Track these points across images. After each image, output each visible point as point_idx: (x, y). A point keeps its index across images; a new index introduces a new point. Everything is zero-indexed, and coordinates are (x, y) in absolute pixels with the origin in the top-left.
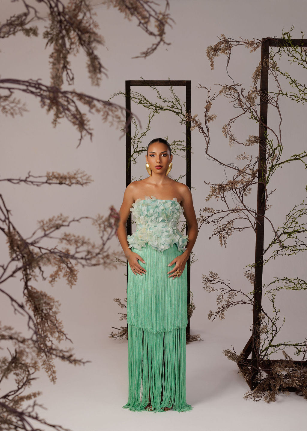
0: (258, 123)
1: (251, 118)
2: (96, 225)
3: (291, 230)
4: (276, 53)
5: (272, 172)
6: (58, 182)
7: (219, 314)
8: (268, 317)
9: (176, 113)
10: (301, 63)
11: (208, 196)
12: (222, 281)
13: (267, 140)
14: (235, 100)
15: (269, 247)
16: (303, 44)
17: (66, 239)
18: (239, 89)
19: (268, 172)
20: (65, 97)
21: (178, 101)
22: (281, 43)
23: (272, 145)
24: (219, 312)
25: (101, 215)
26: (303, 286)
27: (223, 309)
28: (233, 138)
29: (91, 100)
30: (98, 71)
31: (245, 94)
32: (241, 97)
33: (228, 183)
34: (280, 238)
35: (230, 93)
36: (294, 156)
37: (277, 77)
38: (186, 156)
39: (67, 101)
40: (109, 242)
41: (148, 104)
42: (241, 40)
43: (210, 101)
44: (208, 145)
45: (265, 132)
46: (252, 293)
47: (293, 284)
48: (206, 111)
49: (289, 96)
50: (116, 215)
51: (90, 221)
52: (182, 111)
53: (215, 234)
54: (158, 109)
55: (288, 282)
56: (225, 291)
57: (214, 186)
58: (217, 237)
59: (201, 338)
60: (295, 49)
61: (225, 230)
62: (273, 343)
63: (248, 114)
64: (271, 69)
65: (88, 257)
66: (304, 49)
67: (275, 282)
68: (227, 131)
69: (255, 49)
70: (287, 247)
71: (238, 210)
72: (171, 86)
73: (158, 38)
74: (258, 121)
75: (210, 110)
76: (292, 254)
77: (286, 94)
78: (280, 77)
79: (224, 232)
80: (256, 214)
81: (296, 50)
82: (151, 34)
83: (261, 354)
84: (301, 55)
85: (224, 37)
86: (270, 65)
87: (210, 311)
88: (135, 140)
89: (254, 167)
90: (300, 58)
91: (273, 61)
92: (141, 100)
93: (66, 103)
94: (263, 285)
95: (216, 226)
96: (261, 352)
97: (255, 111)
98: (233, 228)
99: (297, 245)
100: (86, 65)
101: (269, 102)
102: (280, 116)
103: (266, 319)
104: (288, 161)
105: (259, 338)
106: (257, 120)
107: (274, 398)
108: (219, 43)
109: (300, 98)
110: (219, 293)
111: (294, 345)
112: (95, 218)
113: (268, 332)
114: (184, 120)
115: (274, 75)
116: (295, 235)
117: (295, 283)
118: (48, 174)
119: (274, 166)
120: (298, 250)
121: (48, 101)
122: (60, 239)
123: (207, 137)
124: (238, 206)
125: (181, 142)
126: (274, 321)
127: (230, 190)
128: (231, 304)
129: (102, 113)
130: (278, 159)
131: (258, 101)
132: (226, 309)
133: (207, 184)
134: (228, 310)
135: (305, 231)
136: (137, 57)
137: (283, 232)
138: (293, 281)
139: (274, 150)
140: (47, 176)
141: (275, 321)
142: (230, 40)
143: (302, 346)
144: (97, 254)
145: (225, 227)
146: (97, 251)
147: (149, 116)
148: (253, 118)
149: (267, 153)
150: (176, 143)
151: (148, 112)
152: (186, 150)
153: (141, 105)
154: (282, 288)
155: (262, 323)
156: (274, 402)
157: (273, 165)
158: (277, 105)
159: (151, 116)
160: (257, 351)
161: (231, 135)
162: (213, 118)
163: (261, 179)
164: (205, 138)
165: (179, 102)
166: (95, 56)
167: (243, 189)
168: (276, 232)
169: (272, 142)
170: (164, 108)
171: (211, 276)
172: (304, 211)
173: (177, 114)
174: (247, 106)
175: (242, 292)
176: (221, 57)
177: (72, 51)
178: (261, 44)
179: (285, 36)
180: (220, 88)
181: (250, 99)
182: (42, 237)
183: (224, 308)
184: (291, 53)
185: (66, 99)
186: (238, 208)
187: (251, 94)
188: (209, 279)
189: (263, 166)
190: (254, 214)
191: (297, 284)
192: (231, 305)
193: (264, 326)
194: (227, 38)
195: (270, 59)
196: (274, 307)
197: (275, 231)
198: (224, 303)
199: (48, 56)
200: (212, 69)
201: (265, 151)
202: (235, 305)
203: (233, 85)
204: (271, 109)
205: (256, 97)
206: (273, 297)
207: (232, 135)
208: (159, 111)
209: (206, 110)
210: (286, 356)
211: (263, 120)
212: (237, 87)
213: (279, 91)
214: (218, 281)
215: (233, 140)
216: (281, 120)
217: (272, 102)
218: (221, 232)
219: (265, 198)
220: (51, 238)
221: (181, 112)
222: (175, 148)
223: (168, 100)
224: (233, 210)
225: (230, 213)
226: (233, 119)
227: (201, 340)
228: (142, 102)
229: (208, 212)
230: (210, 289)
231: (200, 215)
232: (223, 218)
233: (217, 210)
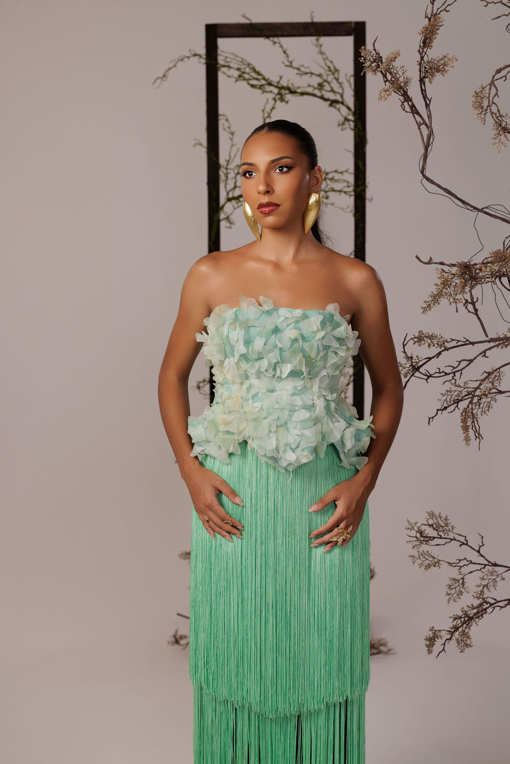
7: (457, 634)
9: (329, 103)
11: (430, 299)
12: (462, 539)
21: (333, 74)
24: (456, 628)
27: (468, 619)
28: (504, 124)
33: (490, 260)
38: (353, 209)
41: (259, 81)
43: (436, 15)
44: (426, 148)
48: (424, 46)
52: (344, 96)
53: (446, 408)
54: (284, 91)
56: (472, 567)
57: (446, 268)
58: (454, 417)
59: (390, 645)
68: (485, 103)
72: (316, 37)
75: (435, 43)
87: (432, 629)
88: (229, 171)
92: (243, 70)
95: (448, 386)
98: (496, 391)
110: (454, 573)
114: (349, 120)
123: (426, 125)
125: (341, 173)
127: (495, 279)
128: (491, 605)
132: (477, 620)
133: (425, 263)
134: (481, 622)
145: (477, 388)
150: (330, 176)
151: (261, 99)
152: (353, 193)
161: (498, 115)
162: (445, 65)
164: (419, 128)
165: (336, 75)
170: (299, 90)
171: (432, 525)
173: (331, 105)
183: (469, 617)
188: (426, 532)
192: (489, 610)
198: (468, 600)
202: (502, 607)
207: (501, 116)
208: (288, 97)
209: (424, 43)
214: (452, 540)
215: (506, 129)
221: (340, 100)
222: (327, 189)
223: (307, 70)
224: (499, 339)
225: (490, 349)
226: (503, 69)
227: (389, 650)
228: (247, 76)
229: (427, 344)
230: (427, 562)
231: (405, 352)
232: (471, 361)
233: (453, 340)
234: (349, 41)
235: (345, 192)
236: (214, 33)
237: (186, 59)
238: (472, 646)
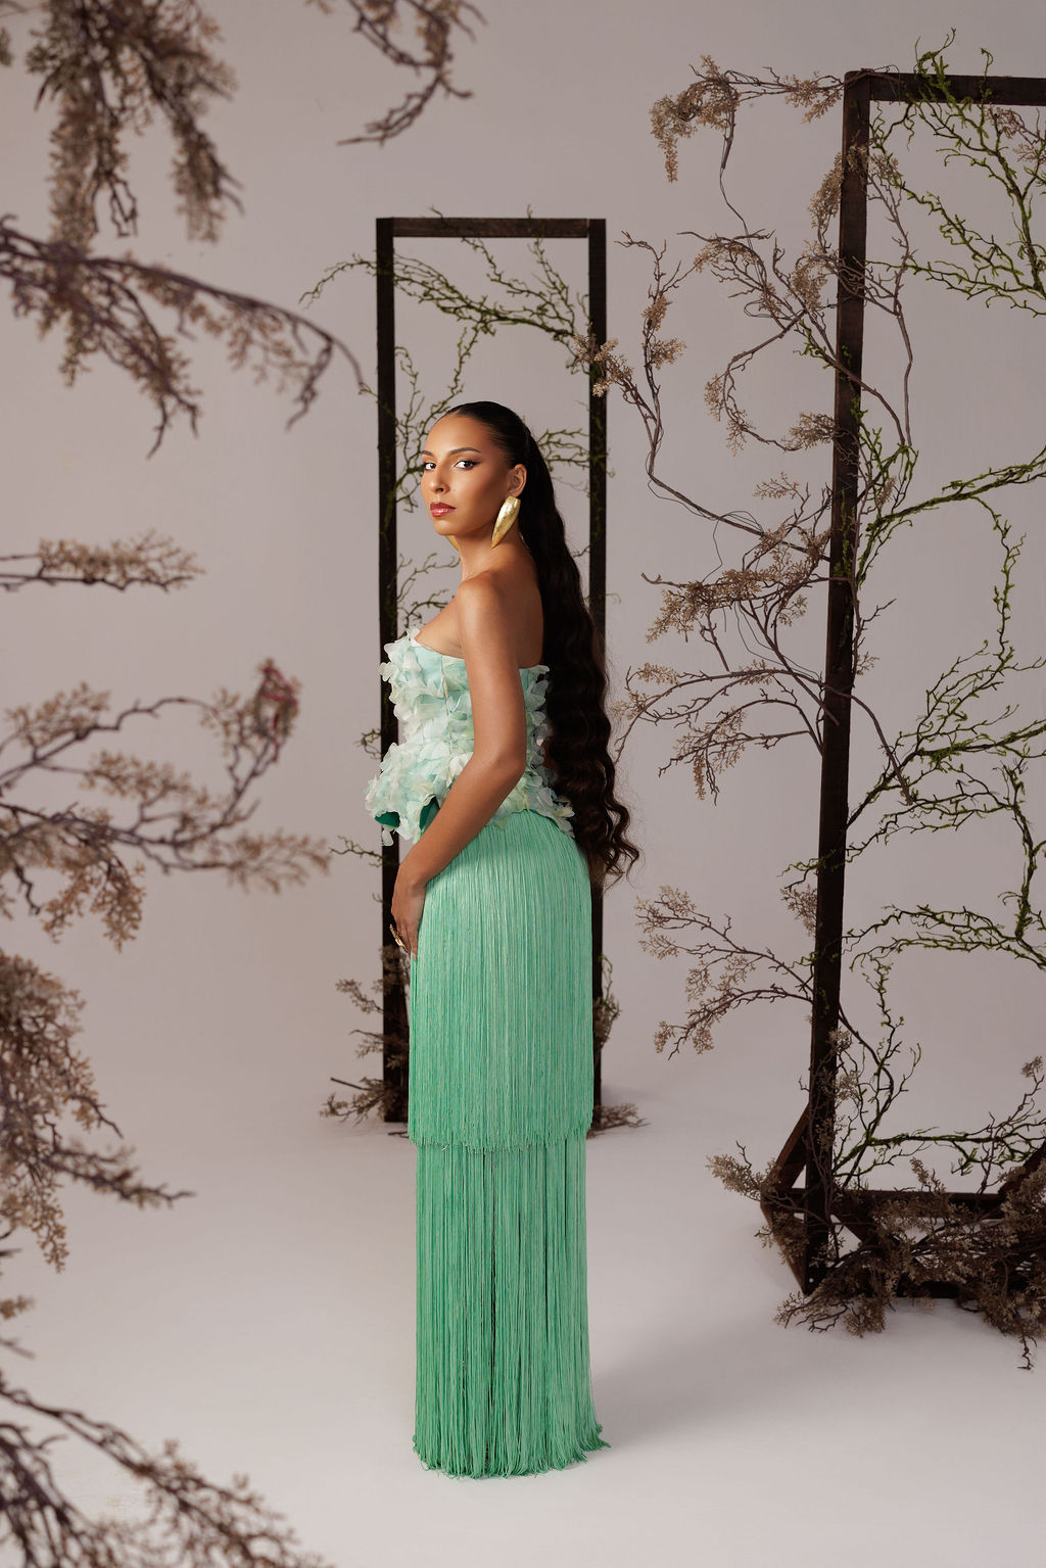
0: (832, 371)
1: (805, 353)
2: (212, 726)
3: (942, 743)
4: (895, 124)
5: (878, 543)
6: (80, 574)
7: (694, 1033)
8: (862, 1042)
9: (553, 334)
10: (980, 160)
11: (656, 626)
12: (705, 921)
13: (862, 431)
14: (751, 289)
15: (867, 801)
16: (988, 92)
17: (107, 775)
18: (763, 249)
19: (864, 542)
20: (103, 278)
21: (560, 293)
22: (914, 88)
23: (877, 447)
24: (693, 1025)
25: (232, 692)
26: (985, 936)
27: (708, 1014)
28: (741, 422)
29: (186, 289)
30: (209, 188)
31: (787, 266)
32: (772, 279)
33: (725, 580)
34: (905, 772)
35: (730, 265)
36: (954, 485)
37: (895, 207)
38: (588, 486)
39: (109, 293)
40: (255, 782)
41: (453, 302)
42: (772, 79)
43: (662, 292)
44: (654, 446)
45: (854, 400)
46: (806, 962)
47: (948, 931)
48: (649, 328)
49: (939, 276)
50: (281, 694)
51: (193, 713)
52: (575, 325)
53: (681, 758)
54: (489, 317)
55: (931, 922)
56: (717, 955)
57: (675, 590)
58: (686, 769)
59: (640, 1114)
60: (961, 110)
61: (717, 743)
62: (878, 1134)
63: (796, 340)
64: (876, 179)
65: (181, 837)
66: (990, 110)
67: (885, 922)
68: (720, 397)
69: (820, 109)
70: (928, 802)
71: (759, 672)
72: (535, 240)
73: (429, 75)
74: (831, 364)
75: (664, 322)
76: (948, 826)
77: (929, 270)
78: (908, 210)
79: (710, 750)
80: (821, 687)
81: (962, 115)
82: (402, 58)
83: (839, 1172)
84: (980, 131)
85: (713, 68)
86: (872, 168)
87: (663, 1025)
88: (409, 429)
89: (816, 522)
90: (975, 144)
91: (884, 152)
92: (430, 286)
93: (104, 301)
94: (844, 934)
95: (684, 730)
96: (838, 1163)
97: (818, 327)
98: (744, 737)
99: (963, 794)
100: (172, 169)
101: (867, 295)
102: (908, 344)
103: (855, 1049)
104: (933, 502)
105: (832, 1114)
106: (826, 358)
107: (880, 1319)
108: (694, 87)
109: (976, 283)
110: (694, 962)
111: (953, 1139)
112: (212, 702)
113: (861, 1094)
114: (581, 359)
115: (886, 202)
116: (956, 760)
117: (954, 926)
118: (44, 547)
119: (884, 521)
120: (966, 811)
121: (40, 295)
122: (86, 774)
123: (654, 418)
124: (759, 660)
125: (571, 434)
126: (882, 1056)
127: (733, 602)
128: (736, 997)
129: (227, 336)
130: (901, 496)
131: (829, 292)
132: (720, 1015)
133: (652, 583)
134: (724, 1018)
135: (992, 746)
136: (358, 140)
137: (914, 750)
138: (947, 918)
139: (887, 466)
140: (39, 555)
141: (886, 1057)
142: (732, 79)
143: (977, 1141)
144: (214, 828)
145: (713, 732)
146: (215, 816)
147: (459, 345)
148: (814, 351)
149: (859, 474)
150: (555, 439)
151: (456, 329)
152: (588, 464)
153: (432, 304)
154: (909, 943)
155: (842, 1065)
156: (880, 1332)
157: (883, 516)
158: (895, 307)
159: (466, 342)
160: (823, 1160)
161: (734, 411)
162: (672, 351)
163: (839, 564)
164: (646, 422)
165: (564, 294)
166: (201, 136)
167: (778, 602)
168: (892, 750)
169: (877, 438)
170: (511, 316)
172: (987, 676)
173: (556, 338)
174: (790, 309)
175: (773, 959)
176: (704, 138)
177: (127, 120)
178: (842, 92)
179: (927, 64)
180: (699, 247)
181: (802, 285)
182: (25, 768)
183: (709, 1011)
184: (945, 126)
185: (104, 286)
186: (758, 666)
187: (804, 269)
188: (660, 912)
189: (848, 521)
190: (815, 689)
191: (963, 930)
192: (734, 1004)
193: (848, 1072)
194: (721, 72)
195: (874, 145)
196: (883, 1007)
197: (886, 747)
198: (713, 994)
199: (47, 135)
200: (672, 178)
201: (855, 468)
202: (750, 1000)
203: (743, 237)
204: (875, 321)
205: (822, 277)
206: (882, 976)
207: (737, 412)
208: (496, 325)
209: (650, 323)
210: (923, 1177)
211: (848, 359)
212: (756, 245)
213: (905, 258)
214: (692, 921)
215: (743, 428)
216: (911, 358)
217: (878, 295)
218: (701, 748)
219: (855, 631)
220: (55, 769)
221: (570, 330)
223: (523, 288)
224: (742, 673)
225: (731, 685)
226: (741, 356)
227: (640, 1121)
228: (436, 295)
229: (655, 680)
230: (662, 949)
231: (628, 689)
232: (709, 700)
233: (686, 674)
234: (582, 245)
235: (576, 462)
236: (388, 230)
237: (348, 268)
238: (712, 1048)
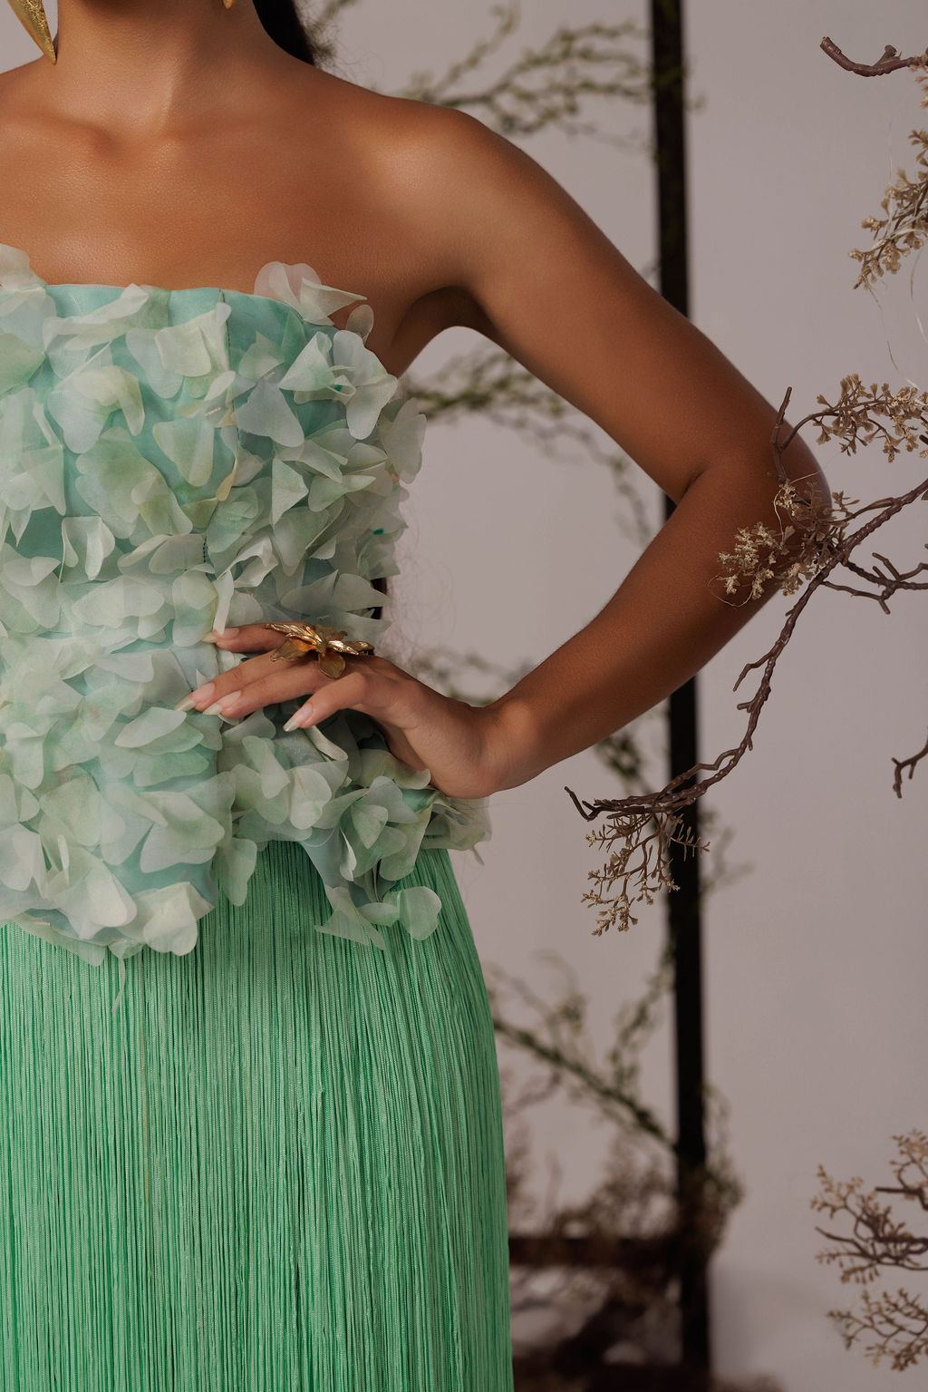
125: (612, 34)
133: (864, 71)
152: (648, 94)
171: (918, 1191)
230: (905, 1338)
235: (626, 92)
